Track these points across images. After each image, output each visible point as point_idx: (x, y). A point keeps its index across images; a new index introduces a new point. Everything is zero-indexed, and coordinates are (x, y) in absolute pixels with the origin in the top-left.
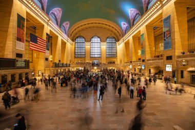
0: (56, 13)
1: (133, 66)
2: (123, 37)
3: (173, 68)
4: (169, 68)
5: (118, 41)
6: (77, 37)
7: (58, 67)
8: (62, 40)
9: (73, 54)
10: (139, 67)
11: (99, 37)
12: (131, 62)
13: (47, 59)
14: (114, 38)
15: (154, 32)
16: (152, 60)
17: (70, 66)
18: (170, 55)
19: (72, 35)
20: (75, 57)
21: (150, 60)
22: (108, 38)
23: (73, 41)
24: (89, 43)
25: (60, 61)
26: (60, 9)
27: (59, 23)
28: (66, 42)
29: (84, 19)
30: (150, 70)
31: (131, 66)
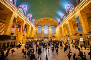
0: (29, 16)
1: (64, 39)
2: (58, 25)
3: (83, 40)
4: (81, 40)
5: (57, 27)
6: (38, 25)
7: (29, 39)
8: (31, 27)
9: (36, 33)
10: (67, 39)
11: (48, 25)
12: (63, 37)
13: (24, 35)
14: (54, 25)
15: (73, 23)
16: (73, 36)
17: (34, 38)
18: (81, 34)
19: (36, 25)
20: (37, 34)
21: (72, 36)
22: (52, 25)
23: (36, 27)
24: (43, 28)
25: (30, 36)
26: (31, 14)
27: (30, 20)
28: (33, 27)
29: (41, 18)
30: (72, 41)
31: (63, 38)
